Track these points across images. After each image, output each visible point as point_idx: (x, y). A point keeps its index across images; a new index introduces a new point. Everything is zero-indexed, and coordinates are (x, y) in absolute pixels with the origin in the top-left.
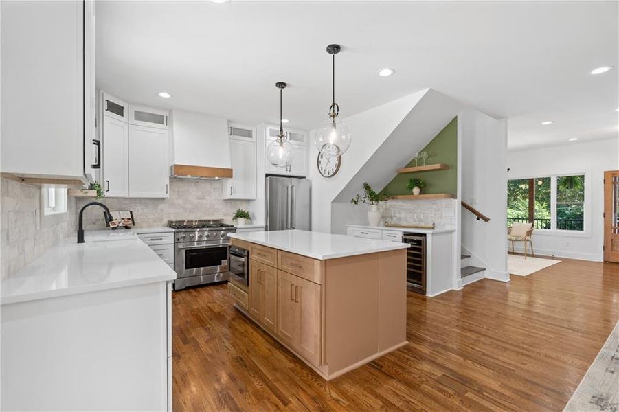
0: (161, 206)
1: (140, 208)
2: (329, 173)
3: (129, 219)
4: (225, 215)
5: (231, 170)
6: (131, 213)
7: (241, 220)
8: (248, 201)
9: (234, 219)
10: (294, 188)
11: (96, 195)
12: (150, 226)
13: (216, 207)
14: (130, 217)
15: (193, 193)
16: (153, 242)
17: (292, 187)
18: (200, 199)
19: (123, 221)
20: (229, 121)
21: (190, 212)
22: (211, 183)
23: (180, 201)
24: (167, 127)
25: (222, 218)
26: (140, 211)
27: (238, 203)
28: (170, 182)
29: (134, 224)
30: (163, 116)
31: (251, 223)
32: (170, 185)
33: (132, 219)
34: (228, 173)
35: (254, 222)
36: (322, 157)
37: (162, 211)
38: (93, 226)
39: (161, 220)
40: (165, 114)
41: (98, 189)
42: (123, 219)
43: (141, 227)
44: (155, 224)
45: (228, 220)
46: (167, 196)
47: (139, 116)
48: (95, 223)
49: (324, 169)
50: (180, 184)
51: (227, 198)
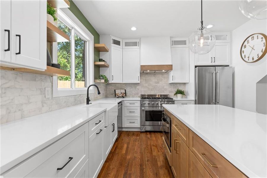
0: (138, 87)
1: (129, 88)
2: (253, 59)
3: (124, 93)
4: (170, 92)
5: (172, 65)
6: (125, 90)
7: (179, 96)
8: (185, 84)
9: (175, 95)
10: (218, 74)
11: (104, 82)
12: (133, 97)
13: (165, 87)
14: (125, 92)
15: (153, 80)
16: (130, 105)
17: (216, 74)
18: (156, 83)
19: (121, 94)
20: (171, 37)
21: (151, 90)
22: (162, 75)
23: (147, 85)
24: (139, 47)
25: (168, 94)
26: (129, 90)
27: (178, 85)
28: (140, 75)
29: (126, 96)
30: (137, 42)
31: (186, 98)
32: (140, 76)
33: (125, 93)
34: (169, 68)
35: (188, 97)
36: (245, 47)
37: (138, 89)
38: (112, 96)
39: (138, 94)
40: (137, 41)
41: (105, 79)
42: (121, 93)
43: (129, 97)
44: (135, 96)
45: (172, 95)
46: (139, 82)
47: (127, 44)
48: (112, 95)
49: (247, 57)
50: (147, 76)
51: (171, 82)
